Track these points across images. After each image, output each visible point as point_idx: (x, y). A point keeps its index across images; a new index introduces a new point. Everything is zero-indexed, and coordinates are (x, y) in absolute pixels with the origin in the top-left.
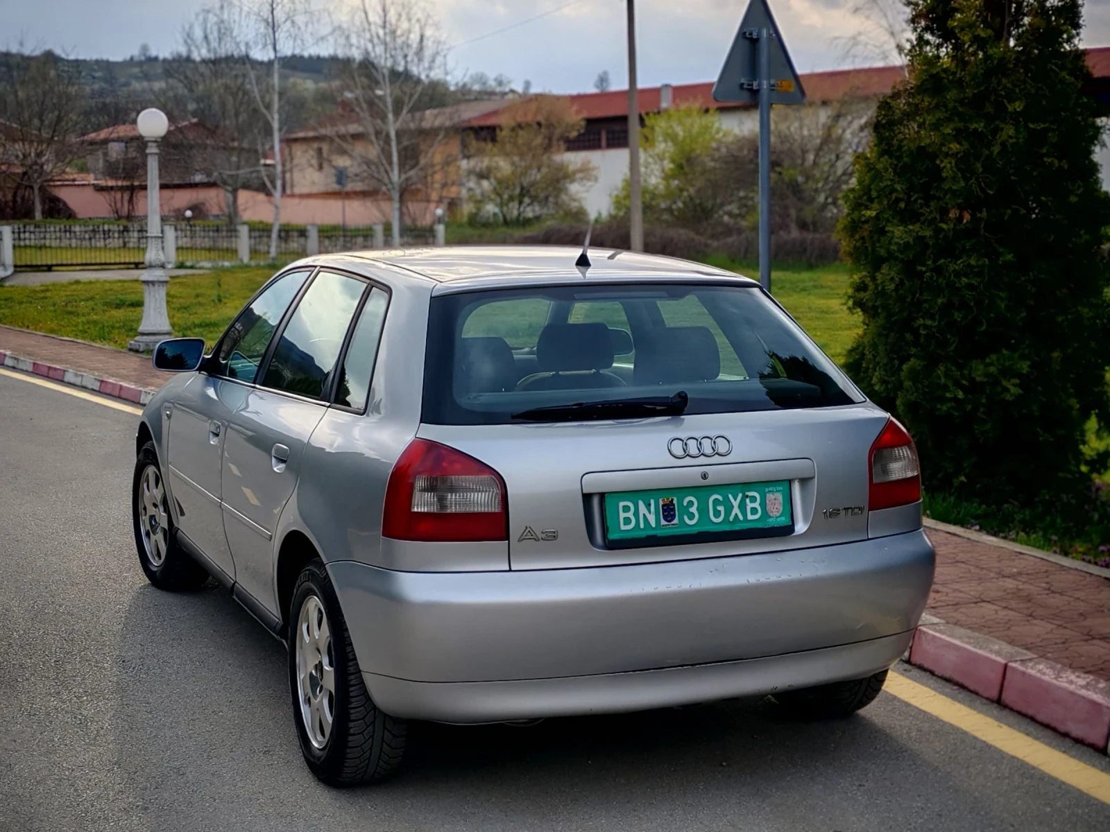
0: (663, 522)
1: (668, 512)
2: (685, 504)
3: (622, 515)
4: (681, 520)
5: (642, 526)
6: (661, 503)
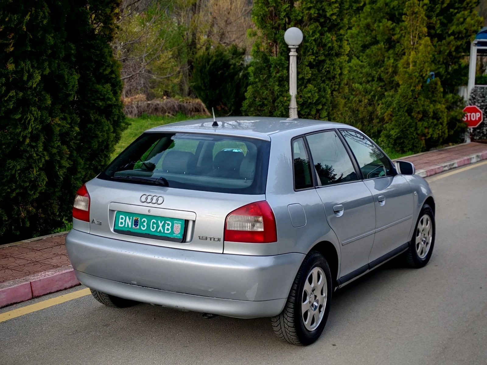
0: (134, 226)
1: (136, 223)
2: (142, 221)
3: (120, 221)
4: (140, 227)
5: (126, 226)
6: (134, 219)
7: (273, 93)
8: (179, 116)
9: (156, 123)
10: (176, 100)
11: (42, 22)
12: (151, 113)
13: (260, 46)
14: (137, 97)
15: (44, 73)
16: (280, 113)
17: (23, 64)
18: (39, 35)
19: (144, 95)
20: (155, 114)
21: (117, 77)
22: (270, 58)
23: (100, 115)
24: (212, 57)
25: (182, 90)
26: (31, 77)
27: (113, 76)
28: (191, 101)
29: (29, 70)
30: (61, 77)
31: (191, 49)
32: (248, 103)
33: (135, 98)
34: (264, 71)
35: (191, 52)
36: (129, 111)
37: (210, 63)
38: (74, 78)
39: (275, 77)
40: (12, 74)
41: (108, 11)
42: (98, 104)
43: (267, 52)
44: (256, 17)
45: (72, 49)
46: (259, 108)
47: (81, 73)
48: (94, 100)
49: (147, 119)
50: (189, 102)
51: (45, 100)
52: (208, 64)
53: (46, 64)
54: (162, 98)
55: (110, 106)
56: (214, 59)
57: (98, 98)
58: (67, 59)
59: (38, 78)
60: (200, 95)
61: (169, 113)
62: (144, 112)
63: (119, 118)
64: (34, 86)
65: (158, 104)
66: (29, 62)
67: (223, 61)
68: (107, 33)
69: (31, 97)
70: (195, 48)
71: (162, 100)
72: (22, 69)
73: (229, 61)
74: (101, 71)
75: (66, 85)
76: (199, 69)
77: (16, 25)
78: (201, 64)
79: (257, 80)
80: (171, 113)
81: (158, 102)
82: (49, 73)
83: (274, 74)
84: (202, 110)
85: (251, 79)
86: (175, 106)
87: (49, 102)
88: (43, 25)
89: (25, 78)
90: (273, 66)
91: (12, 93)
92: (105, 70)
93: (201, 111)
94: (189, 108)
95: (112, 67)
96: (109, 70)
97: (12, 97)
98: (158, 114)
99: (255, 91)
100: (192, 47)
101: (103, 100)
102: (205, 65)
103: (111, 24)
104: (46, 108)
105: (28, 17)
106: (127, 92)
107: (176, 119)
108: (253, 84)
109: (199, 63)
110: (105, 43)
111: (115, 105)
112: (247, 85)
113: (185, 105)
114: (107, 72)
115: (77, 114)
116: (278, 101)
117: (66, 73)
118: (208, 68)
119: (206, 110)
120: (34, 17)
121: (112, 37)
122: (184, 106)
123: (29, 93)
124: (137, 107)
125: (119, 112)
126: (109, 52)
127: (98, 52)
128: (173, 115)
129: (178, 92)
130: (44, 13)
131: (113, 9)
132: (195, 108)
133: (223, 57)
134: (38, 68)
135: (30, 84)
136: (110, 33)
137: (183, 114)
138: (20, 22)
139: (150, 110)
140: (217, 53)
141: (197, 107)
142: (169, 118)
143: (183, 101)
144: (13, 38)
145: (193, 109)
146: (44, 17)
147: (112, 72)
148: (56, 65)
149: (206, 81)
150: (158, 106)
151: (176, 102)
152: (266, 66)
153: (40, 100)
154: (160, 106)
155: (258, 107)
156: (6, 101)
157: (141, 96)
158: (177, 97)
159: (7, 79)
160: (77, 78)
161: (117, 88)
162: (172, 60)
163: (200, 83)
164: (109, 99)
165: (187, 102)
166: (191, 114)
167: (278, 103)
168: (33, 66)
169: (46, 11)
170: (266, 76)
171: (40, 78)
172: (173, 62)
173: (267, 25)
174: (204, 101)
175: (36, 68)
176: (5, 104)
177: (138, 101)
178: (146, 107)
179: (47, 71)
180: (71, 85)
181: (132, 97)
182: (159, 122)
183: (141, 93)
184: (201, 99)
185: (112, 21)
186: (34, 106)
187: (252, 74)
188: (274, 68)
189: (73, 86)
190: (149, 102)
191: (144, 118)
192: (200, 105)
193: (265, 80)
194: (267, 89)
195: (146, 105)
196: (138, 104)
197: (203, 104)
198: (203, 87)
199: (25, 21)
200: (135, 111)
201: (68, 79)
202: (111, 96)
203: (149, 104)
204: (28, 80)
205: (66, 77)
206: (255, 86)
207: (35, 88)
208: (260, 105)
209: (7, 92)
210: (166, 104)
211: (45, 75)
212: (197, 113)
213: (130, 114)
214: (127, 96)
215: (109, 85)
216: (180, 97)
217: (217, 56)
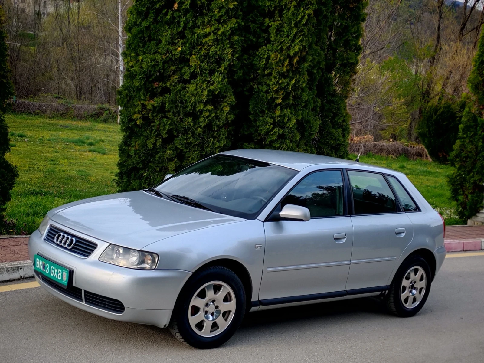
7: (476, 148)
8: (402, 158)
9: (379, 162)
10: (401, 144)
11: (302, 85)
12: (377, 153)
13: (471, 108)
14: (366, 137)
15: (298, 118)
16: (480, 165)
17: (285, 111)
18: (299, 93)
19: (373, 136)
20: (379, 154)
21: (347, 124)
22: (479, 118)
23: (331, 150)
24: (440, 108)
25: (410, 134)
26: (289, 120)
27: (345, 124)
28: (415, 146)
29: (289, 116)
30: (308, 122)
31: (424, 98)
32: (455, 154)
33: (364, 138)
34: (472, 129)
35: (423, 101)
36: (357, 149)
37: (438, 113)
38: (317, 123)
39: (480, 135)
40: (278, 117)
41: (348, 77)
42: (331, 143)
43: (477, 113)
44: (471, 85)
45: (318, 103)
46: (464, 160)
47: (322, 120)
48: (328, 140)
49: (372, 158)
50: (414, 147)
51: (296, 136)
52: (435, 115)
53: (300, 112)
54: (389, 140)
55: (339, 145)
56: (442, 110)
57: (331, 138)
58: (314, 110)
59: (294, 121)
60: (424, 142)
61: (393, 154)
62: (370, 151)
63: (344, 154)
64: (291, 126)
65: (384, 146)
66: (290, 110)
67: (450, 113)
68: (345, 93)
69: (287, 133)
70: (428, 97)
71: (388, 142)
72: (285, 115)
73: (455, 113)
74: (336, 119)
75: (310, 127)
76: (426, 118)
77: (285, 86)
78: (429, 114)
79: (465, 136)
80: (395, 154)
81: (385, 144)
82: (301, 119)
83: (480, 133)
84: (425, 156)
85: (460, 134)
86: (400, 149)
87: (298, 138)
88: (302, 87)
89: (286, 121)
90: (479, 125)
91: (276, 130)
92: (339, 119)
93: (423, 156)
94: (412, 152)
95: (345, 117)
96: (342, 119)
97: (276, 132)
98: (382, 154)
99: (462, 145)
100: (426, 96)
101: (335, 140)
102: (432, 115)
103: (348, 87)
104: (295, 142)
105: (293, 81)
106: (357, 132)
107: (399, 161)
108: (460, 138)
109: (427, 113)
110: (342, 100)
111: (343, 145)
112: (456, 139)
113: (409, 148)
114: (340, 121)
115: (315, 148)
116: (480, 155)
117: (312, 119)
118: (434, 117)
119: (428, 156)
120: (298, 81)
121: (348, 97)
122: (407, 150)
123: (287, 131)
124: (364, 146)
125: (345, 150)
126: (344, 107)
127: (336, 106)
128: (396, 156)
129: (405, 136)
130: (304, 79)
131: (351, 76)
132: (419, 152)
133: (451, 109)
134: (295, 115)
135: (288, 125)
136: (347, 94)
137: (406, 156)
138: (288, 84)
139: (376, 151)
140: (445, 105)
141: (420, 152)
142: (392, 159)
143: (408, 145)
144: (283, 94)
145: (416, 154)
146: (304, 82)
147: (344, 121)
148: (307, 114)
149: (431, 129)
150: (383, 147)
151: (401, 145)
152: (474, 125)
153: (293, 136)
154: (385, 147)
155: (463, 158)
156: (272, 135)
157: (369, 137)
158: (402, 141)
159: (275, 121)
160: (319, 123)
161: (346, 132)
162: (403, 106)
163: (426, 130)
164: (339, 140)
165: (411, 147)
166: (413, 158)
167: (480, 157)
168: (291, 113)
169: (305, 78)
170: (472, 133)
171: (295, 121)
172: (404, 109)
173: (479, 91)
174: (427, 148)
175: (293, 114)
176: (271, 136)
177: (366, 141)
178: (372, 147)
179: (300, 117)
180: (314, 127)
181: (361, 137)
182: (382, 162)
183: (370, 134)
184: (424, 145)
185: (349, 86)
186: (288, 140)
187: (461, 130)
188: (480, 127)
189: (315, 129)
190: (376, 143)
191: (369, 157)
192: (423, 150)
193: (471, 137)
194: (473, 144)
195: (373, 145)
196: (365, 144)
197: (426, 150)
198: (427, 135)
199: (291, 84)
200: (362, 150)
201: (313, 123)
202: (341, 137)
203: (376, 145)
204: (287, 123)
205: (312, 122)
206: (462, 140)
207: (291, 128)
208: (465, 157)
209: (273, 128)
210: (391, 146)
211: (299, 120)
212: (419, 158)
213: (357, 151)
214: (357, 136)
215: (340, 129)
216: (406, 141)
217: (445, 107)
